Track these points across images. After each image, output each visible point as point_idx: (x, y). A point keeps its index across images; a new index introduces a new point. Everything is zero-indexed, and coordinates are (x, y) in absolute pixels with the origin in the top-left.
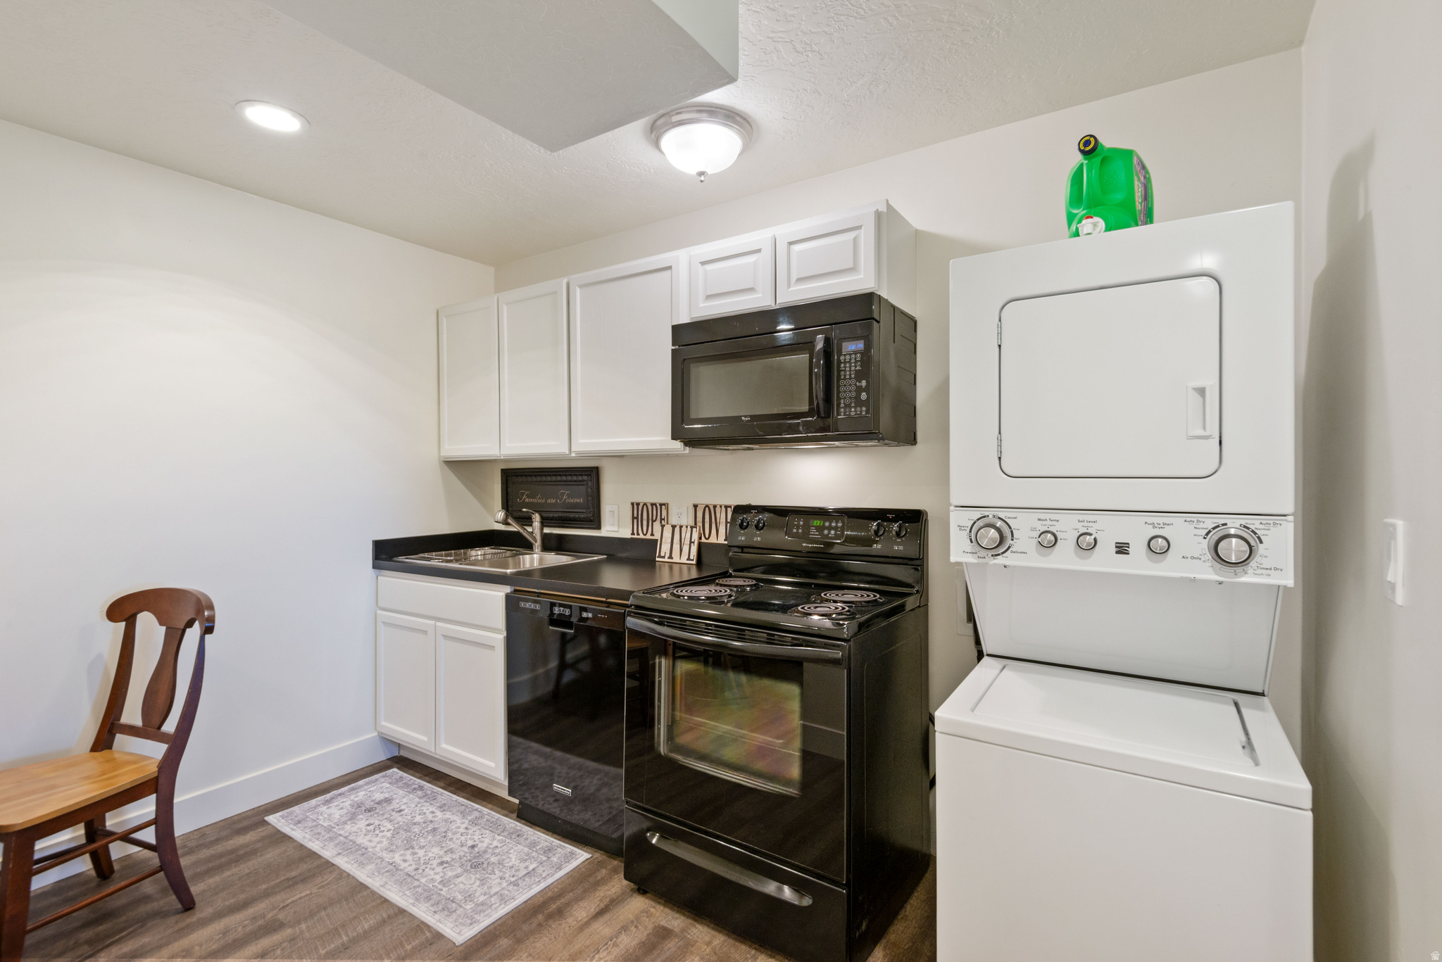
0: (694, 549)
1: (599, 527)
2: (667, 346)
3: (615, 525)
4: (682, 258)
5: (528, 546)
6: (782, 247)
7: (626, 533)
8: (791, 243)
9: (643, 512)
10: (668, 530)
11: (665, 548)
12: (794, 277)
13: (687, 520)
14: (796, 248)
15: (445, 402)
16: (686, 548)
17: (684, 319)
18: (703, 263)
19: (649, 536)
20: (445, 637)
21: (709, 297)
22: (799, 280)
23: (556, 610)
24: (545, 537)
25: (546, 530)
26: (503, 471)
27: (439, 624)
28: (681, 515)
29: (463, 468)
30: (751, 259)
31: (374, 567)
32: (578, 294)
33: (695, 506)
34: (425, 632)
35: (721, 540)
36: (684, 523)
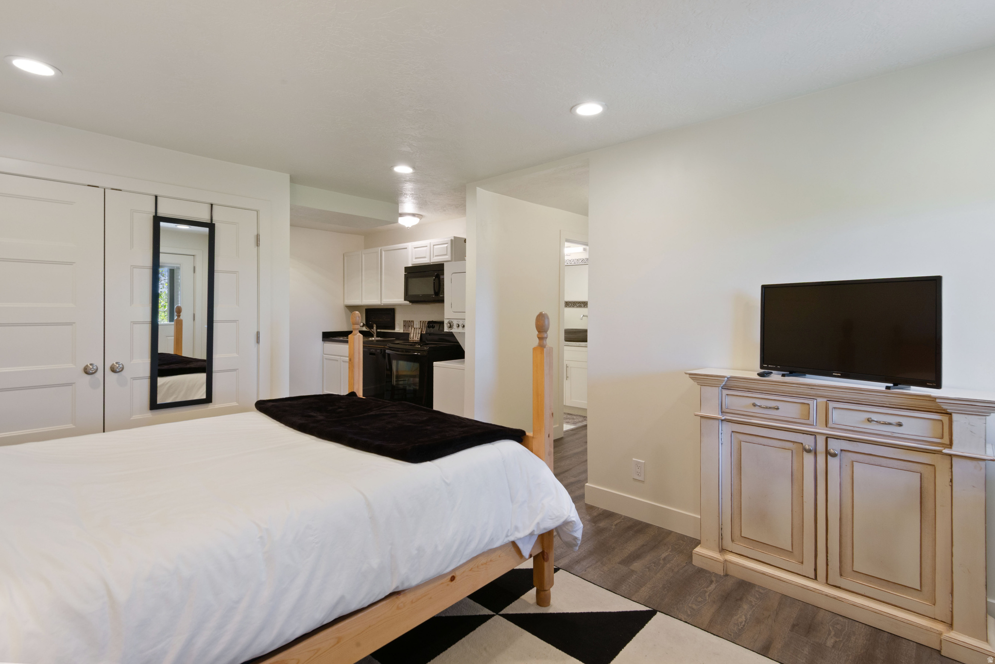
0: (419, 335)
1: (394, 329)
2: (403, 273)
3: (399, 329)
4: (410, 245)
5: (372, 336)
6: (432, 246)
7: (402, 331)
8: (434, 245)
9: (408, 324)
10: (413, 329)
11: (412, 335)
12: (435, 255)
13: (418, 326)
14: (435, 247)
15: (346, 286)
16: (417, 335)
17: (410, 265)
18: (415, 248)
19: (408, 332)
20: (343, 361)
21: (416, 258)
22: (436, 256)
23: (371, 350)
24: (378, 333)
25: (378, 331)
26: (366, 309)
27: (341, 358)
28: (417, 325)
29: (352, 308)
30: (425, 248)
31: (323, 341)
32: (383, 253)
33: (420, 322)
34: (337, 360)
35: (425, 333)
36: (417, 327)
